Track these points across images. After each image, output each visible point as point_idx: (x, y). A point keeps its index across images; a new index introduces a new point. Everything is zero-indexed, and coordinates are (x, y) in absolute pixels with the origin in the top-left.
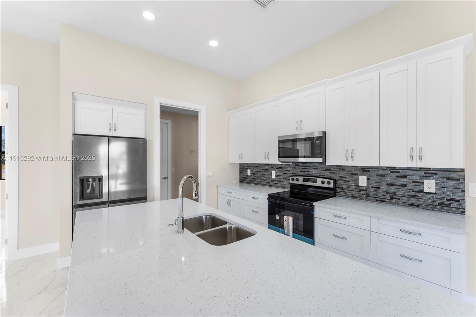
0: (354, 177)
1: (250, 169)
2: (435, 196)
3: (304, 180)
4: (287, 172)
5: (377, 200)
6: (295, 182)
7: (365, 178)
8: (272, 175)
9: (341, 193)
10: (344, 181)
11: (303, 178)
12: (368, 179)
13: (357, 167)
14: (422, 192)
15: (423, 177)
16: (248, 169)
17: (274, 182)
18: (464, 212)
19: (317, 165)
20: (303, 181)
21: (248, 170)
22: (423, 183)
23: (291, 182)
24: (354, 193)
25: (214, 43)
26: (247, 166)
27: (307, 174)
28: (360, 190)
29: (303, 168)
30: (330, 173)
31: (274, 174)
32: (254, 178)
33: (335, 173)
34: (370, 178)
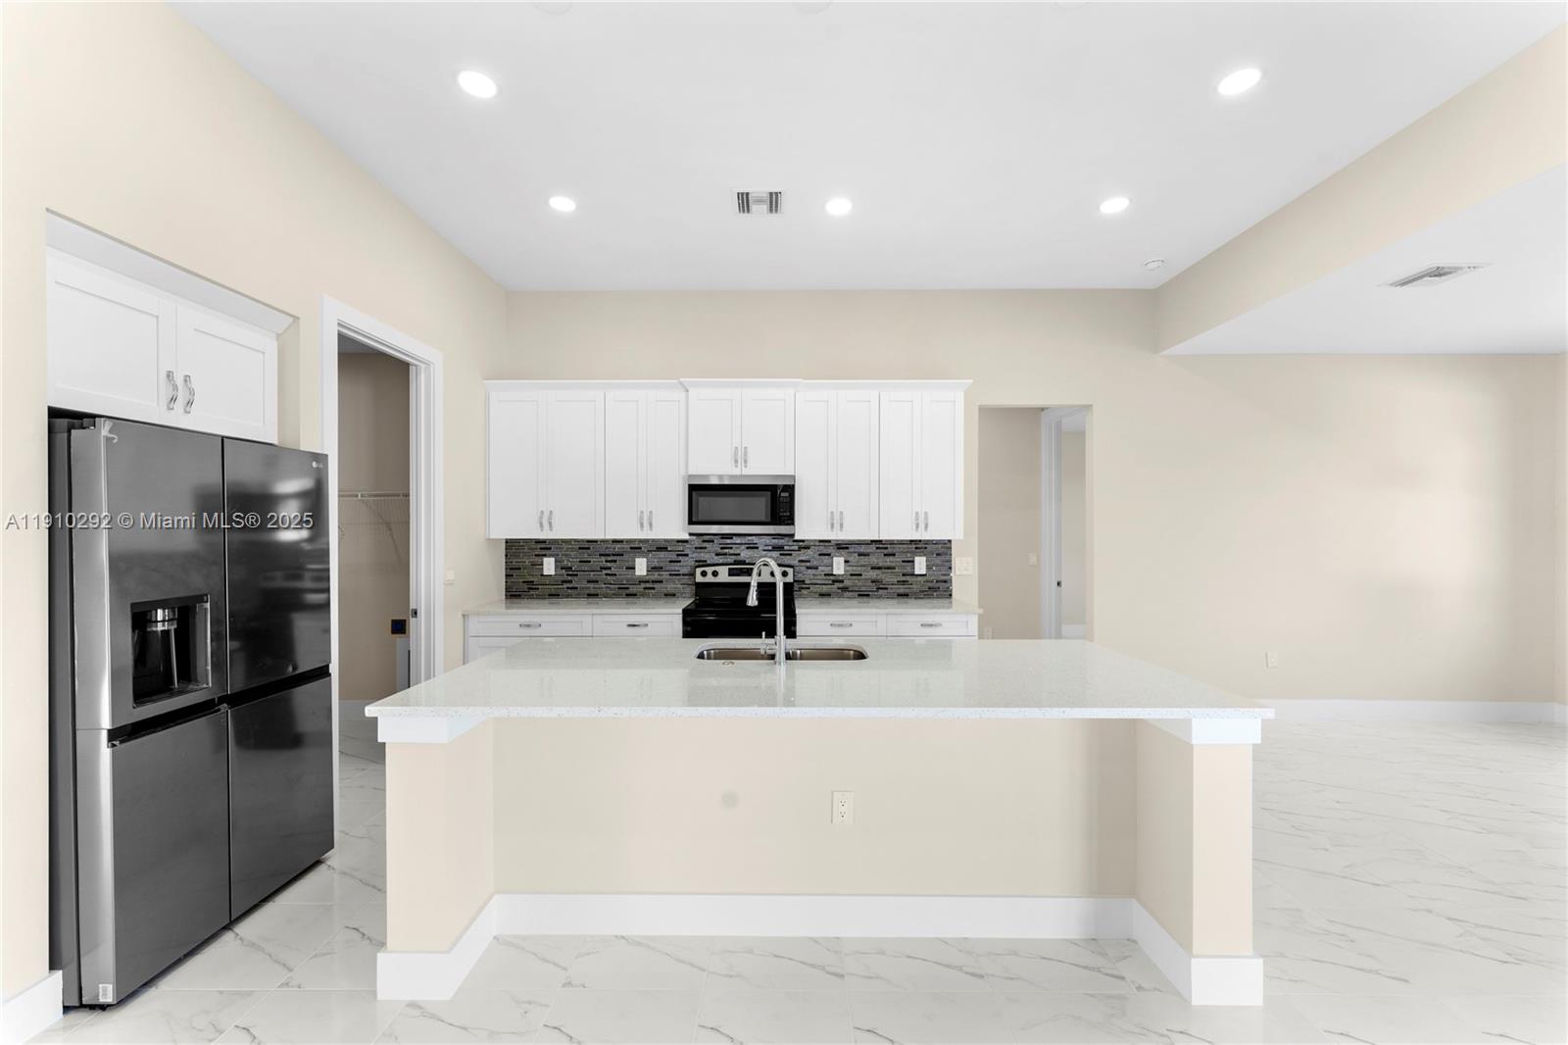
0: (826, 559)
1: (550, 556)
2: (925, 578)
3: (732, 573)
4: (680, 558)
5: (859, 595)
6: (709, 579)
7: (842, 559)
8: (634, 568)
9: (804, 592)
10: (808, 568)
11: (729, 569)
12: (846, 562)
13: (829, 541)
14: (913, 575)
15: (915, 554)
16: (545, 555)
17: (643, 585)
18: (951, 595)
19: (755, 539)
20: (730, 575)
21: (545, 560)
22: (913, 561)
23: (699, 579)
24: (825, 589)
25: (562, 204)
26: (541, 549)
27: (731, 559)
28: (834, 581)
29: (722, 548)
30: (781, 555)
31: (641, 566)
32: (571, 582)
33: (791, 555)
34: (848, 559)
